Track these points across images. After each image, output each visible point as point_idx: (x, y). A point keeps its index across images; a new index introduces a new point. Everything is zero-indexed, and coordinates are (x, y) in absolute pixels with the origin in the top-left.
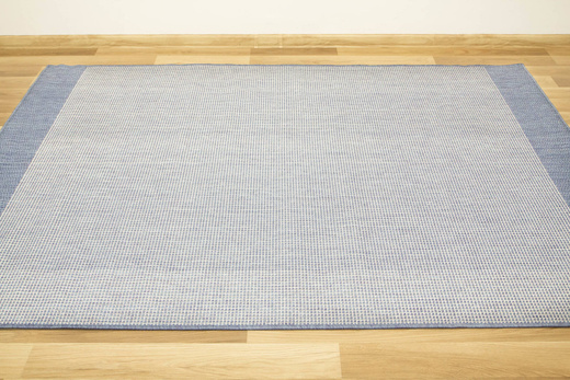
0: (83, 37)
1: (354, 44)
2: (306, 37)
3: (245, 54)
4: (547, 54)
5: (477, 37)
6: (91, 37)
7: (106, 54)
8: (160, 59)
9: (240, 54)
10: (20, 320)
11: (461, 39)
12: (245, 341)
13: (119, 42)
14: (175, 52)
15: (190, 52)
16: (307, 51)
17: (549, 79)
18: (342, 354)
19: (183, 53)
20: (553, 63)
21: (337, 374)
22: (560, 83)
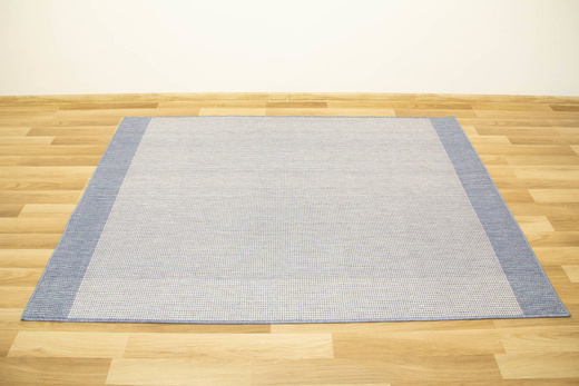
0: (148, 95)
1: (338, 99)
2: (305, 94)
3: (262, 107)
4: (471, 108)
5: (425, 96)
6: (154, 95)
7: (165, 107)
8: (203, 111)
9: (258, 107)
10: (119, 316)
11: (413, 97)
12: (269, 332)
13: (174, 98)
14: (213, 106)
15: (223, 106)
16: (305, 105)
17: (472, 129)
18: (334, 341)
19: (219, 106)
20: (476, 116)
21: (330, 355)
22: (481, 132)
